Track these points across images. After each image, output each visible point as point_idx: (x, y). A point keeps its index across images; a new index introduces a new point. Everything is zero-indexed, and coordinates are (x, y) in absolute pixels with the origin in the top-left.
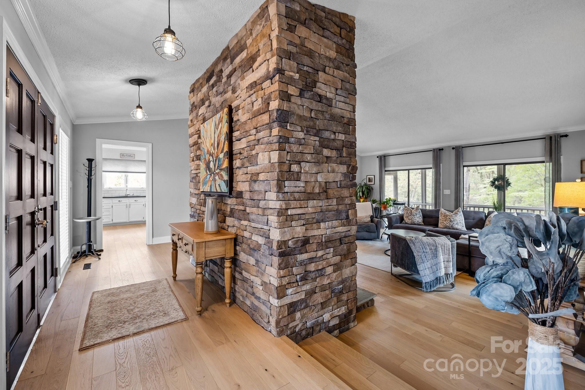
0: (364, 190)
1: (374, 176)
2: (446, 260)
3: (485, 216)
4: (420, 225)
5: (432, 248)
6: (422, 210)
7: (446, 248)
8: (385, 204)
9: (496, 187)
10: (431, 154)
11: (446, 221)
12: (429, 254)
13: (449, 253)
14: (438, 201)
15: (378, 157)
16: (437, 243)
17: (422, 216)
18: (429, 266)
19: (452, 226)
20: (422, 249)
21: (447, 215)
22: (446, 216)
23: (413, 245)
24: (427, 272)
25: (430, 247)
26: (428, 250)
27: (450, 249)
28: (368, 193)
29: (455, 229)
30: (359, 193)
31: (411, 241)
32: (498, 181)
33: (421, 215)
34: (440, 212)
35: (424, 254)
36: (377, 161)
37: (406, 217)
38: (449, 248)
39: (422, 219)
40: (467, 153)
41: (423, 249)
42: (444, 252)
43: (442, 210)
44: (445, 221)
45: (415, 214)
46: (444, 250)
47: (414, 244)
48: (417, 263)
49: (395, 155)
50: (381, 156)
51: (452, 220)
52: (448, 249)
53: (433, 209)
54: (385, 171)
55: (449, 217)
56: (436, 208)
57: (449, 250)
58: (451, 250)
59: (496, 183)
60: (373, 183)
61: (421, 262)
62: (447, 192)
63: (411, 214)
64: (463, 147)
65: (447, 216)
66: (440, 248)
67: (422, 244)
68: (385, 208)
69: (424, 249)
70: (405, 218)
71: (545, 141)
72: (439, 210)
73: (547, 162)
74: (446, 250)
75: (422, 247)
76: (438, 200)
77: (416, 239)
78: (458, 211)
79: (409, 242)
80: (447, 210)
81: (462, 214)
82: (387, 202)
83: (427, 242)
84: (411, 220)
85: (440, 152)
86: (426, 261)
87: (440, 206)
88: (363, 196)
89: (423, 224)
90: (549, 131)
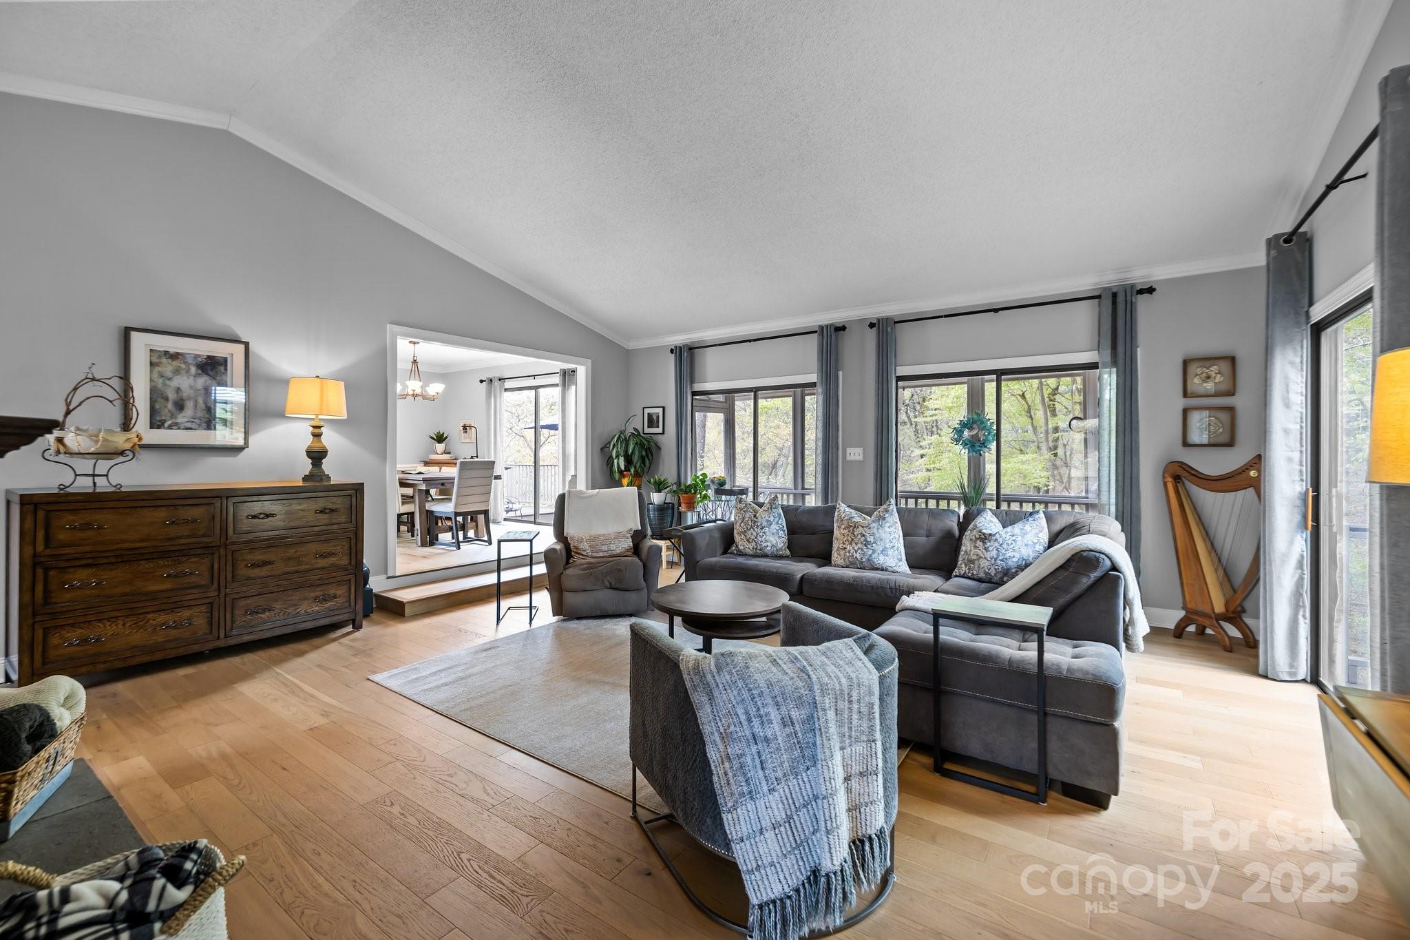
0: (630, 451)
1: (664, 408)
2: (856, 769)
3: (959, 524)
4: (781, 557)
5: (795, 714)
6: (786, 509)
7: (855, 706)
8: (689, 493)
9: (965, 444)
10: (813, 342)
11: (854, 545)
12: (778, 749)
13: (871, 728)
14: (832, 482)
15: (672, 351)
16: (816, 687)
17: (785, 528)
18: (780, 816)
19: (869, 560)
20: (745, 723)
21: (855, 523)
22: (852, 527)
23: (704, 699)
24: (769, 847)
25: (784, 709)
26: (775, 728)
27: (877, 709)
28: (643, 459)
29: (877, 569)
30: (616, 461)
31: (696, 679)
32: (971, 428)
33: (784, 524)
34: (836, 513)
35: (754, 749)
36: (671, 360)
37: (740, 534)
38: (871, 706)
39: (785, 539)
40: (907, 338)
41: (749, 720)
42: (850, 729)
43: (842, 507)
44: (851, 544)
45: (765, 524)
46: (850, 718)
47: (711, 699)
48: (720, 800)
49: (720, 345)
50: (680, 348)
51: (871, 539)
52: (865, 710)
53: (819, 504)
54: (694, 394)
55: (860, 528)
56: (826, 502)
57: (871, 713)
58: (877, 716)
59: (966, 433)
60: (660, 430)
61: (742, 795)
62: (855, 454)
63: (755, 522)
64: (896, 322)
65: (856, 526)
66: (831, 714)
67: (746, 695)
68: (691, 505)
69: (756, 723)
70: (737, 538)
71: (1099, 306)
72: (834, 508)
73: (1105, 367)
74: (855, 717)
75: (747, 713)
76: (832, 479)
77: (719, 669)
78: (887, 511)
79: (688, 684)
80: (856, 509)
81: (898, 520)
82: (695, 486)
83: (770, 685)
84: (754, 543)
85: (837, 338)
86: (765, 788)
87: (837, 496)
88: (627, 470)
89: (788, 552)
90: (1110, 278)
